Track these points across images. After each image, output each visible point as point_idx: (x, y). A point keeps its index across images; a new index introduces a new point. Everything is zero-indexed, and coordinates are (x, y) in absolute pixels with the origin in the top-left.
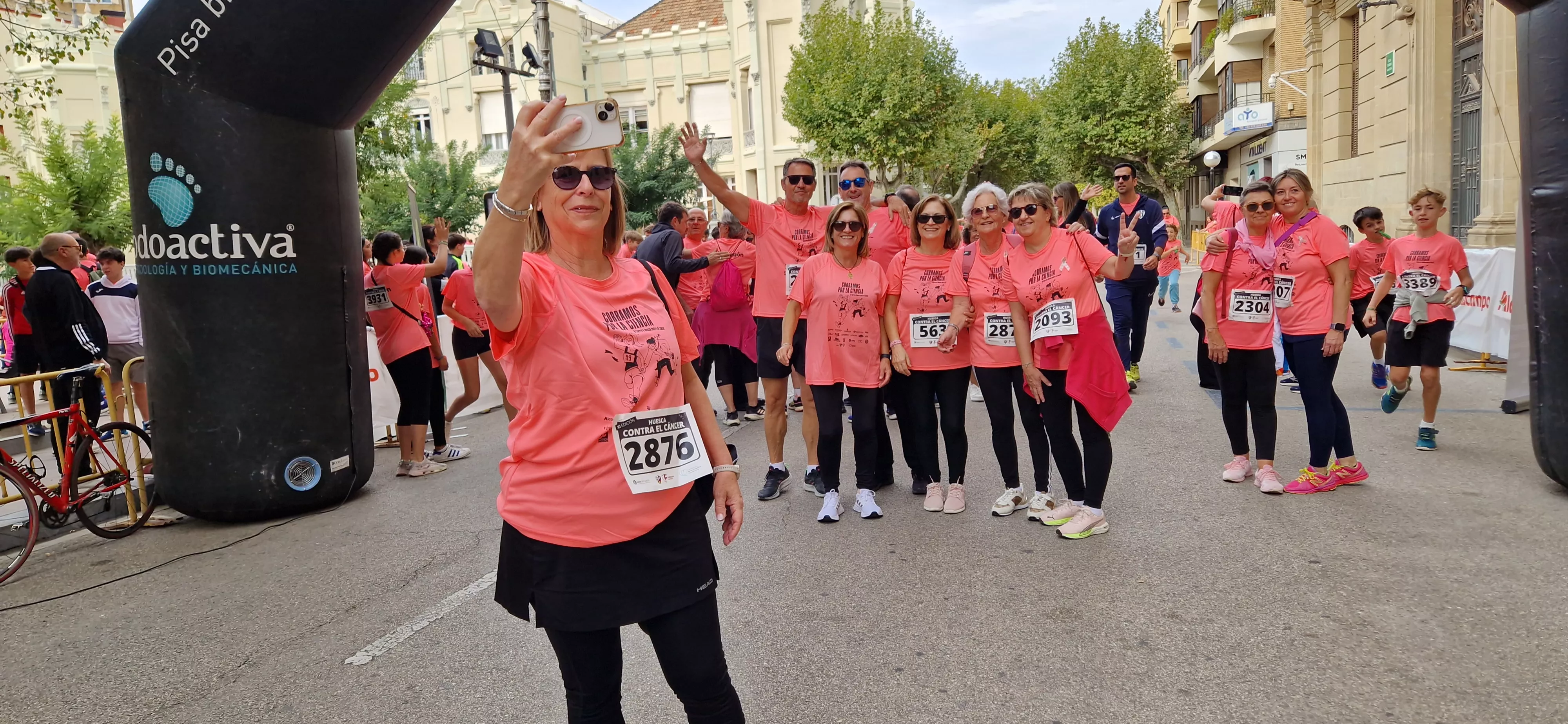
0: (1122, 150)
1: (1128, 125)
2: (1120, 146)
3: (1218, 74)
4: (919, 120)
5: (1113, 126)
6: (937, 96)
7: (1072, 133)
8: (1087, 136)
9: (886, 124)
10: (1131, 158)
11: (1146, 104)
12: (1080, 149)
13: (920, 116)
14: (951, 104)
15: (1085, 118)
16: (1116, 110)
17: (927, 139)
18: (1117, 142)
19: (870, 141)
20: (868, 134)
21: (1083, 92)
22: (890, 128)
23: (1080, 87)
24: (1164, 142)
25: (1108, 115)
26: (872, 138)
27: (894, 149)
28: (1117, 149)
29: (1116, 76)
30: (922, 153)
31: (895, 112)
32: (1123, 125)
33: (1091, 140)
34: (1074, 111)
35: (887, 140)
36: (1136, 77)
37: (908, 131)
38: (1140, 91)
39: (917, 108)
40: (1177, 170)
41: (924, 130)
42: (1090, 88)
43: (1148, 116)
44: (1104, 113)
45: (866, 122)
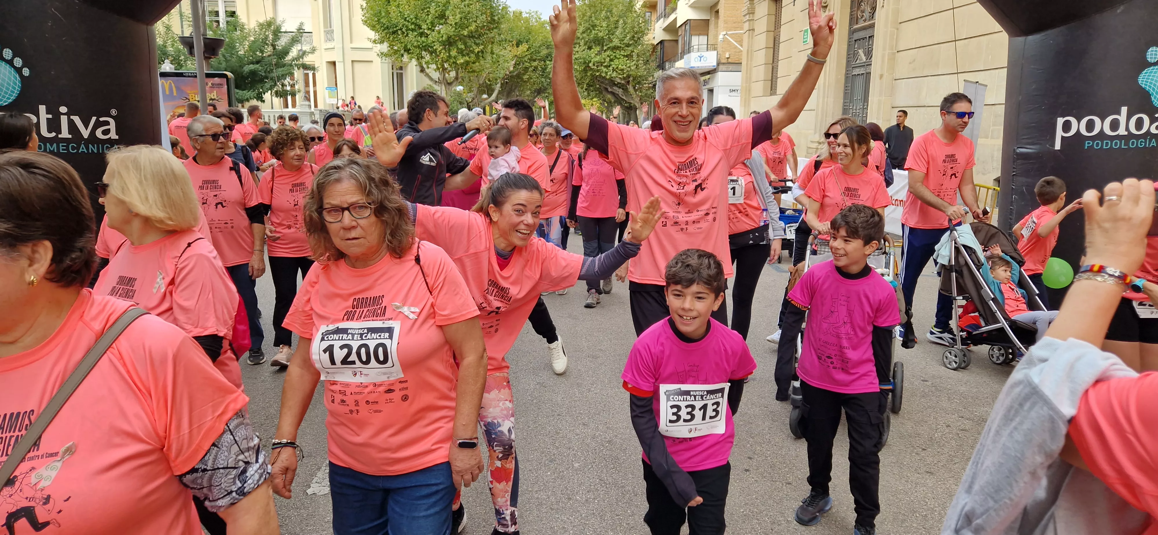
0: (614, 74)
1: (618, 56)
2: (613, 71)
3: (681, 26)
4: (473, 37)
5: (608, 56)
6: (487, 20)
7: (580, 58)
8: (590, 61)
9: (449, 37)
10: (619, 81)
11: (631, 42)
12: (585, 70)
13: (474, 34)
14: (496, 28)
15: (590, 48)
16: (611, 45)
17: (478, 52)
18: (611, 68)
19: (436, 49)
20: (435, 44)
21: (589, 29)
22: (452, 41)
23: (587, 25)
24: (642, 72)
25: (605, 48)
26: (438, 47)
27: (455, 58)
28: (610, 74)
29: (612, 19)
30: (474, 63)
31: (456, 29)
32: (615, 56)
33: (594, 65)
34: (582, 43)
35: (449, 50)
36: (625, 23)
37: (465, 44)
38: (628, 33)
39: (473, 28)
40: (649, 92)
41: (477, 45)
42: (594, 26)
43: (633, 52)
44: (603, 46)
45: (434, 34)
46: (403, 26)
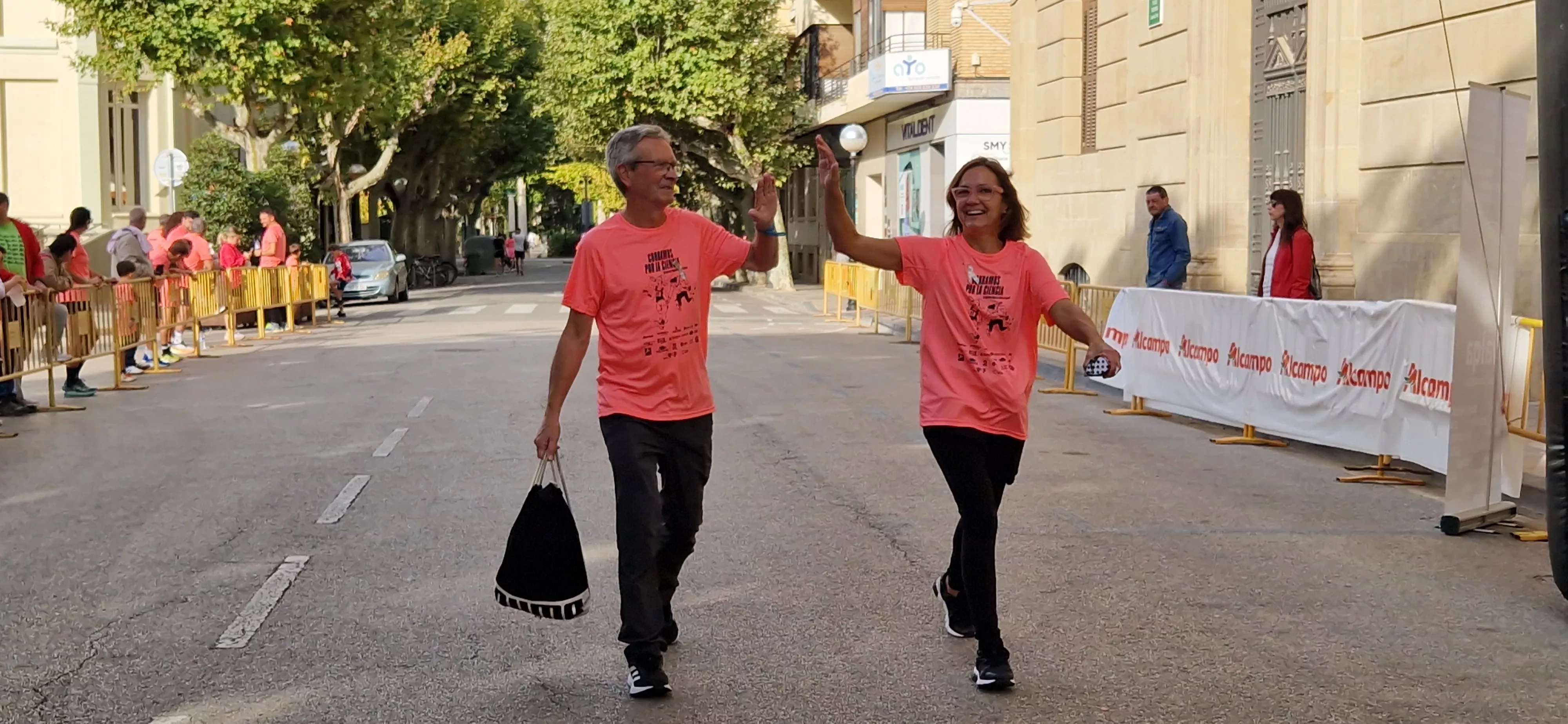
0: (692, 109)
1: (702, 64)
2: (690, 102)
5: (677, 63)
8: (631, 78)
10: (706, 125)
11: (734, 29)
15: (629, 44)
16: (683, 35)
18: (684, 94)
25: (668, 44)
28: (684, 107)
32: (696, 64)
33: (639, 86)
43: (739, 52)
44: (663, 41)
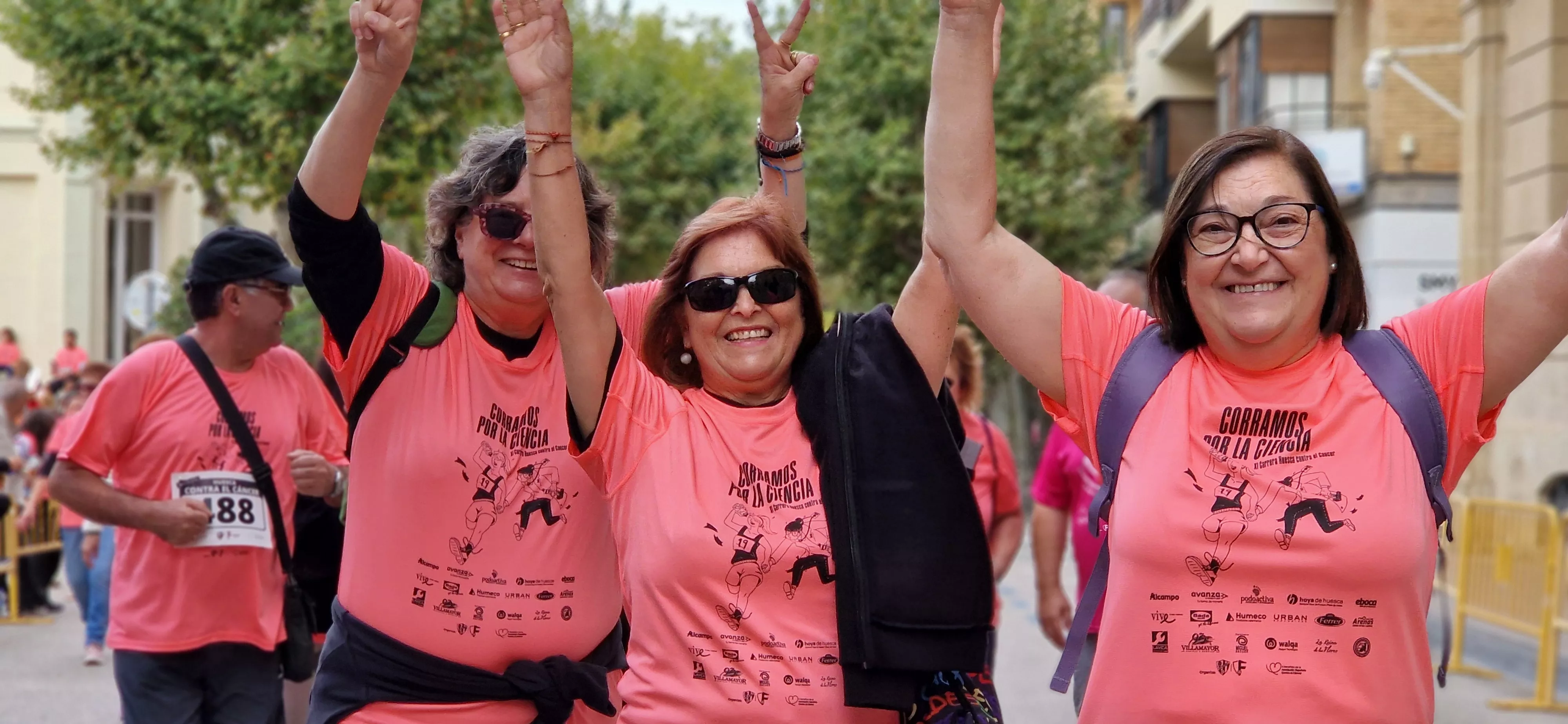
3: (1225, 42)
6: (465, 17)
8: (872, 174)
17: (430, 137)
21: (866, 52)
23: (859, 38)
45: (252, 67)
46: (136, 36)
